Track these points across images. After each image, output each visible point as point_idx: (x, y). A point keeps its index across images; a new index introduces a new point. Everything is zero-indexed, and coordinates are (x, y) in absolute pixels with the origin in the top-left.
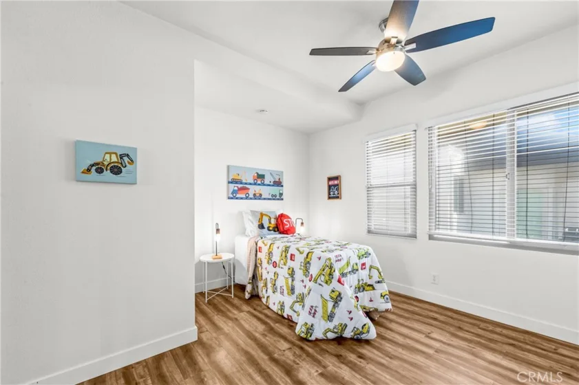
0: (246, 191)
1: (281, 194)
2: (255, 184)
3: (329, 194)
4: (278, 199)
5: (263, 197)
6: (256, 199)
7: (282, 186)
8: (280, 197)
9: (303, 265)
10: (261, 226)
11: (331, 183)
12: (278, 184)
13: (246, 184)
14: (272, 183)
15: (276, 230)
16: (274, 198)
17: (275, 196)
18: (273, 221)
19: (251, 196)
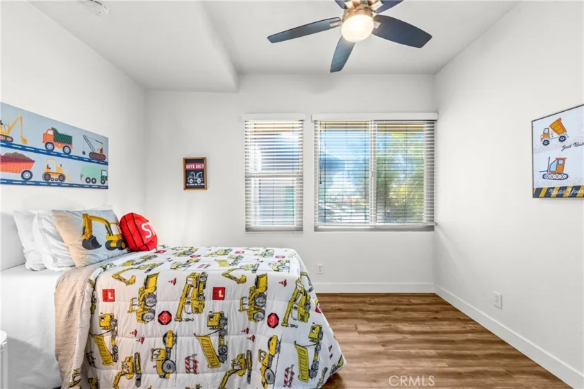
0: (24, 166)
1: (104, 179)
2: (49, 152)
3: (186, 181)
4: (99, 187)
5: (67, 181)
6: (49, 185)
7: (106, 164)
8: (103, 183)
9: (247, 301)
10: (91, 243)
11: (189, 167)
12: (99, 158)
13: (24, 148)
14: (87, 156)
15: (123, 245)
16: (90, 183)
17: (94, 180)
18: (115, 230)
19: (38, 177)
